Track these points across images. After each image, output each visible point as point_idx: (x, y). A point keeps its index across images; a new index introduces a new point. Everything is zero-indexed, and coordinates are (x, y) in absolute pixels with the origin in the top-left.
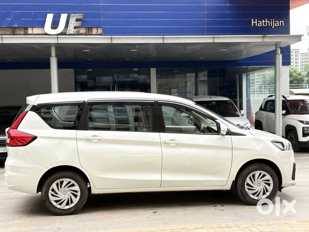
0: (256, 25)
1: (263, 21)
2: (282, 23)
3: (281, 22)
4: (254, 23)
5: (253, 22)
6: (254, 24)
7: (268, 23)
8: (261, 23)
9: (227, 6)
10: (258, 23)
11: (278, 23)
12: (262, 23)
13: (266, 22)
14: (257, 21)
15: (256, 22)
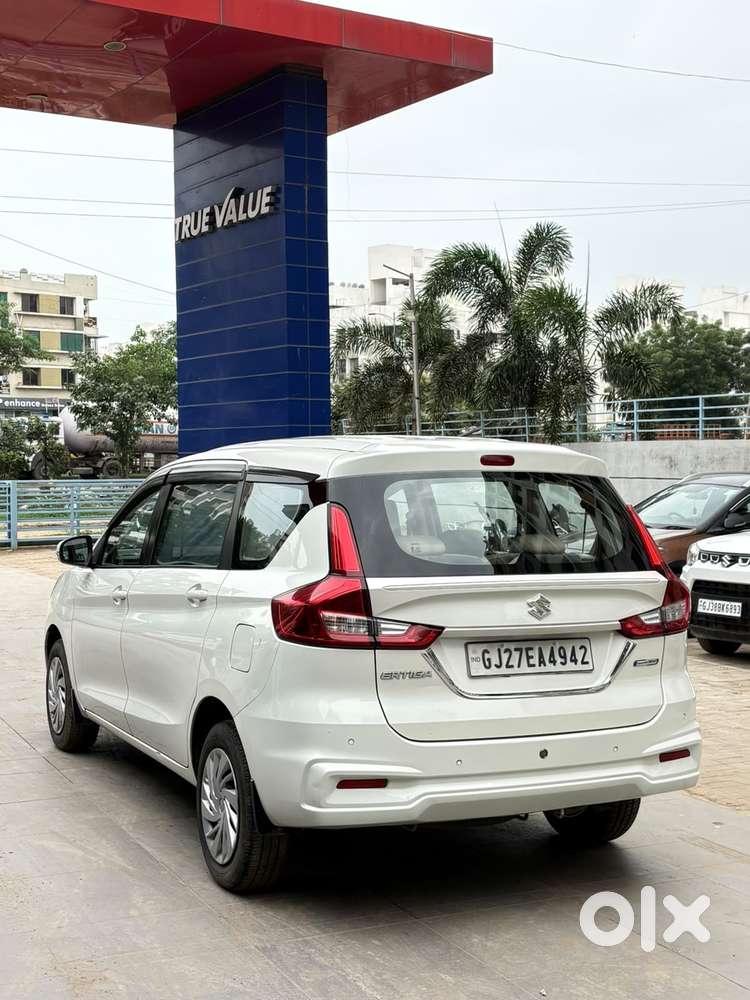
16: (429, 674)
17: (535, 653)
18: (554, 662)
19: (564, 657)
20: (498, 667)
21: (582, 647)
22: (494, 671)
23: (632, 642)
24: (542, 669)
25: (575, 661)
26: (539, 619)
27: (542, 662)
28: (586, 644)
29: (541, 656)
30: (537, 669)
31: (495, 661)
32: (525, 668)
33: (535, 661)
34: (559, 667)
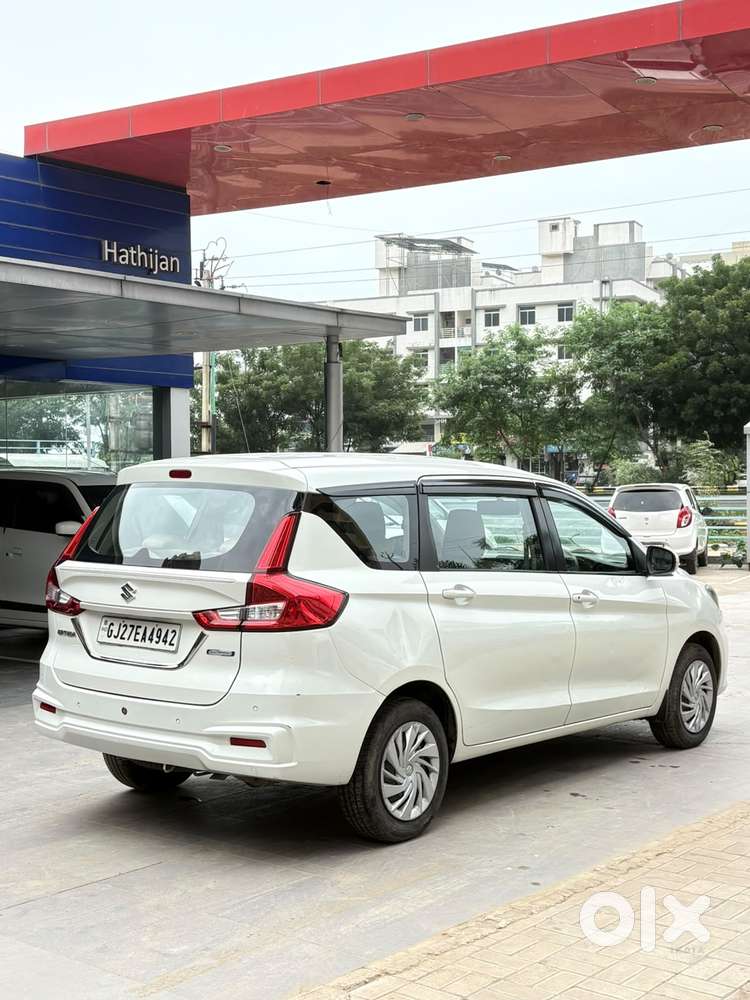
0: (115, 260)
1: (133, 252)
2: (175, 262)
3: (172, 260)
4: (109, 253)
5: (107, 250)
6: (110, 255)
7: (142, 256)
8: (127, 256)
9: (39, 186)
10: (119, 254)
11: (167, 263)
12: (130, 254)
13: (140, 255)
14: (118, 250)
15: (115, 251)
16: (74, 635)
17: (141, 631)
18: (151, 640)
19: (159, 637)
20: (115, 637)
21: (174, 631)
22: (112, 640)
23: (206, 632)
24: (142, 644)
25: (165, 642)
26: (128, 602)
27: (144, 639)
28: (177, 629)
29: (145, 634)
30: (138, 644)
31: (115, 633)
32: (131, 642)
33: (139, 637)
34: (153, 645)
